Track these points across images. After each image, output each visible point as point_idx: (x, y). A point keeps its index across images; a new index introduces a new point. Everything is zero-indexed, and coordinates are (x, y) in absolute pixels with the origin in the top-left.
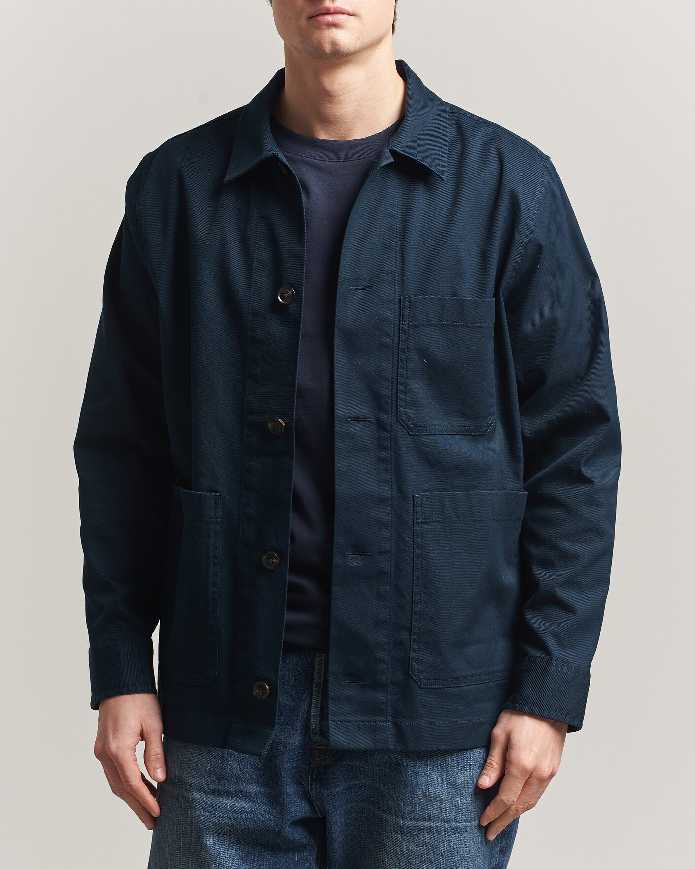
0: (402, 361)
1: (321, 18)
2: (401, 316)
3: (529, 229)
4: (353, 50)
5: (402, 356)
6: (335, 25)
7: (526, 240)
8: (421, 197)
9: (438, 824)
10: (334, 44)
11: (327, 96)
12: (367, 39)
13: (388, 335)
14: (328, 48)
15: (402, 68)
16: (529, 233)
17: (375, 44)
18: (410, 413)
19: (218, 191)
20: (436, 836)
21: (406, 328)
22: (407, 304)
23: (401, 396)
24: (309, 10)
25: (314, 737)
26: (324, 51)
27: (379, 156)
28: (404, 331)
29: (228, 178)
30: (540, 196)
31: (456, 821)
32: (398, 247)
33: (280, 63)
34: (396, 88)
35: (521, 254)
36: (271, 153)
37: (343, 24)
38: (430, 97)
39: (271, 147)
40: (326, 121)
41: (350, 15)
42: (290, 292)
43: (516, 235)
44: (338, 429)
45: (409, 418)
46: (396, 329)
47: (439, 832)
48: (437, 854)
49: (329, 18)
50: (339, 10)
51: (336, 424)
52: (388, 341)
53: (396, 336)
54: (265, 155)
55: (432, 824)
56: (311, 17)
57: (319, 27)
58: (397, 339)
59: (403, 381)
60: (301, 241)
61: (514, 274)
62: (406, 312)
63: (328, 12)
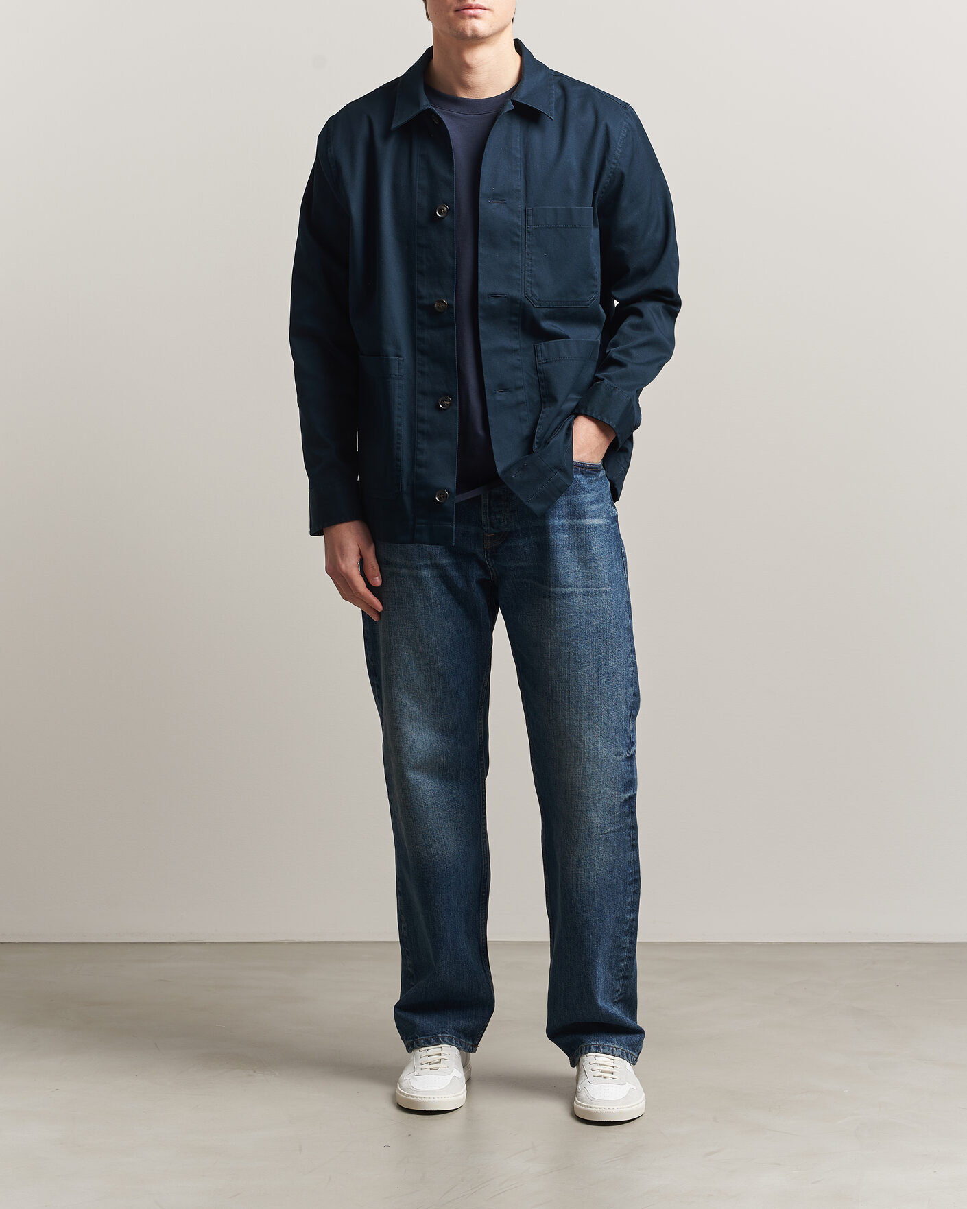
0: (528, 254)
1: (465, 11)
2: (526, 221)
3: (616, 159)
4: (487, 35)
5: (528, 250)
6: (475, 17)
7: (614, 166)
8: (536, 137)
9: (575, 590)
10: (474, 30)
11: (468, 67)
12: (496, 27)
13: (518, 235)
14: (469, 33)
15: (519, 46)
16: (616, 161)
17: (501, 31)
18: (535, 292)
19: (387, 134)
20: (575, 599)
21: (530, 230)
22: (530, 213)
23: (528, 279)
24: (456, 5)
25: (485, 528)
26: (466, 35)
27: (504, 105)
28: (529, 232)
29: (394, 126)
30: (624, 135)
31: (588, 587)
32: (522, 173)
33: (430, 43)
34: (514, 61)
35: (609, 177)
36: (425, 108)
37: (482, 16)
38: (541, 66)
39: (425, 103)
40: (466, 86)
41: (486, 10)
42: (445, 208)
43: (607, 162)
44: (480, 302)
45: (534, 296)
46: (523, 231)
47: (576, 596)
48: (577, 613)
49: (471, 11)
50: (478, 6)
51: (479, 299)
52: (517, 239)
53: (523, 236)
54: (422, 109)
55: (571, 590)
56: (457, 11)
57: (463, 17)
58: (524, 239)
59: (529, 268)
60: (451, 172)
61: (604, 190)
62: (530, 219)
63: (470, 7)
